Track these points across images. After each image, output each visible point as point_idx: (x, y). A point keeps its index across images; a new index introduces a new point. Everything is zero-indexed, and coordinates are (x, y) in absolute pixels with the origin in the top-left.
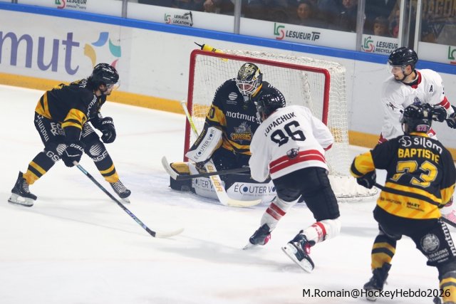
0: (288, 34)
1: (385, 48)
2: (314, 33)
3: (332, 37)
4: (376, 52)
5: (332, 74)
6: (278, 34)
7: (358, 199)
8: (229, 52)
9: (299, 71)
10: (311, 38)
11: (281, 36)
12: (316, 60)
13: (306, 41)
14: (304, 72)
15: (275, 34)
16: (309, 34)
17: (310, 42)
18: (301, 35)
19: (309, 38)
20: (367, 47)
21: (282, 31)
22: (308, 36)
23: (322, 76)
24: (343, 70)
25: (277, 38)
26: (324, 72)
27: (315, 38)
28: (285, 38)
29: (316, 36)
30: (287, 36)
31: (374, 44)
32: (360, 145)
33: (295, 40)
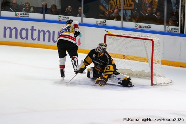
1: (174, 30)
2: (149, 26)
3: (155, 27)
4: (171, 32)
5: (154, 41)
6: (136, 27)
7: (165, 84)
9: (143, 40)
11: (137, 27)
13: (146, 29)
14: (145, 40)
15: (135, 27)
17: (148, 29)
18: (144, 27)
19: (147, 28)
20: (168, 30)
22: (147, 27)
23: (151, 42)
24: (158, 39)
26: (152, 40)
28: (139, 28)
29: (150, 27)
31: (170, 29)
32: (167, 65)
33: (142, 28)
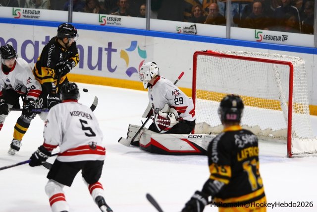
0: (265, 38)
2: (283, 36)
3: (296, 38)
5: (294, 65)
6: (258, 38)
8: (221, 52)
9: (271, 64)
10: (281, 40)
11: (260, 39)
12: (283, 56)
13: (278, 42)
14: (275, 65)
15: (256, 38)
16: (280, 37)
17: (281, 43)
18: (274, 38)
19: (280, 39)
21: (261, 35)
22: (279, 38)
23: (288, 67)
24: (303, 62)
25: (257, 41)
26: (289, 64)
27: (285, 40)
28: (263, 40)
29: (285, 38)
30: (264, 39)
33: (270, 41)
